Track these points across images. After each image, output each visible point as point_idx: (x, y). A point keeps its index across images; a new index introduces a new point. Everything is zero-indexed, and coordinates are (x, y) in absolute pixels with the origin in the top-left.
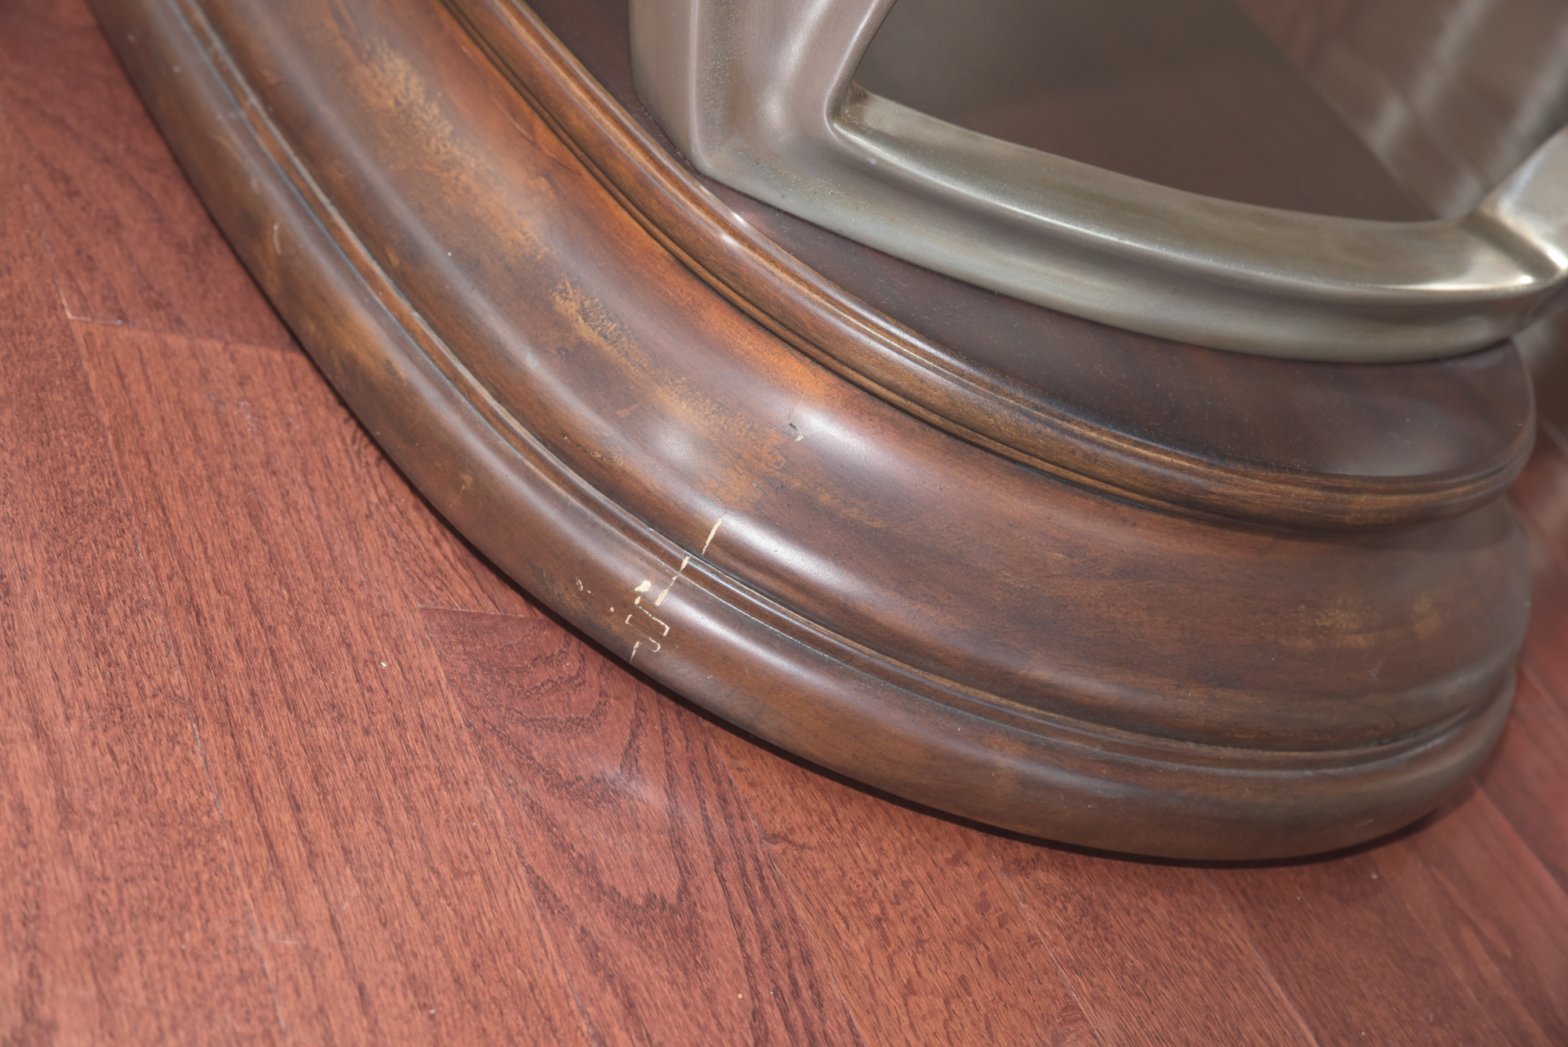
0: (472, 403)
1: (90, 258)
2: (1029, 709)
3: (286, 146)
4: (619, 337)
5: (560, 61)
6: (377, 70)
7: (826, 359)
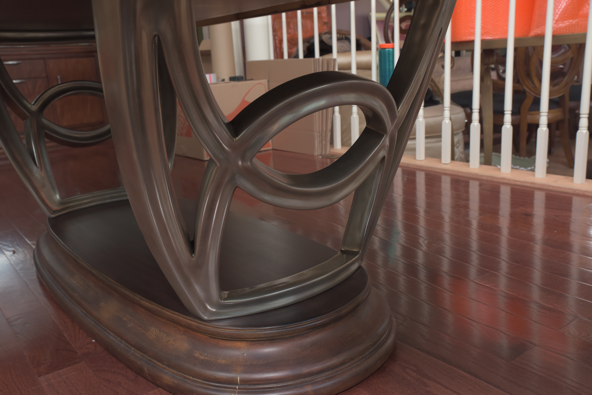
0: (190, 380)
1: (117, 392)
2: (308, 378)
3: (141, 353)
4: (208, 355)
5: (176, 315)
6: (150, 332)
7: (242, 340)
